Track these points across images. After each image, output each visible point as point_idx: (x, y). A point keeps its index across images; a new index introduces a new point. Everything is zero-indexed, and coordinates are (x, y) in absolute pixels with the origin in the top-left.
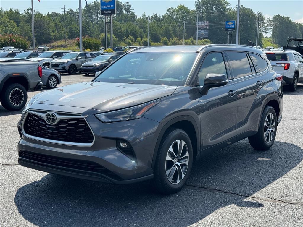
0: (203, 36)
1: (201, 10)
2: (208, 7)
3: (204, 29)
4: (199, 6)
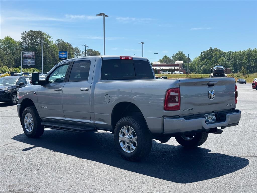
0: (31, 64)
1: (27, 42)
2: (32, 39)
3: (31, 58)
4: (24, 39)
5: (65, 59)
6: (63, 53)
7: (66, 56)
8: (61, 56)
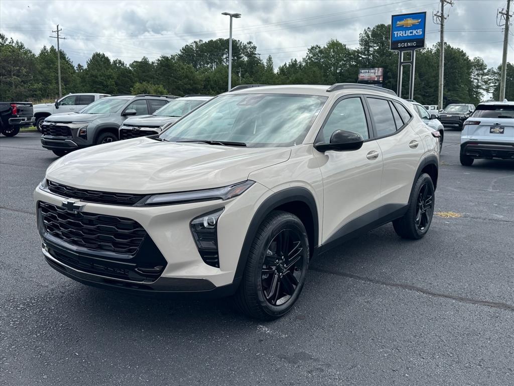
1: (371, 49)
3: (373, 82)
4: (366, 43)
5: (414, 44)
6: (410, 22)
7: (420, 32)
8: (400, 34)
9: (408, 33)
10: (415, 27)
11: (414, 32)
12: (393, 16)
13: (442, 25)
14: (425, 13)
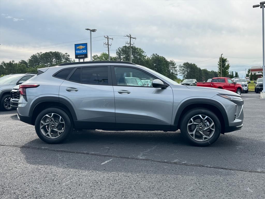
5: (84, 56)
6: (81, 47)
7: (85, 51)
8: (78, 52)
9: (81, 52)
10: (83, 49)
11: (83, 51)
12: (75, 44)
13: (108, 48)
14: (87, 43)
